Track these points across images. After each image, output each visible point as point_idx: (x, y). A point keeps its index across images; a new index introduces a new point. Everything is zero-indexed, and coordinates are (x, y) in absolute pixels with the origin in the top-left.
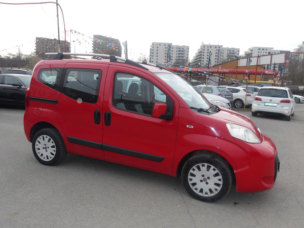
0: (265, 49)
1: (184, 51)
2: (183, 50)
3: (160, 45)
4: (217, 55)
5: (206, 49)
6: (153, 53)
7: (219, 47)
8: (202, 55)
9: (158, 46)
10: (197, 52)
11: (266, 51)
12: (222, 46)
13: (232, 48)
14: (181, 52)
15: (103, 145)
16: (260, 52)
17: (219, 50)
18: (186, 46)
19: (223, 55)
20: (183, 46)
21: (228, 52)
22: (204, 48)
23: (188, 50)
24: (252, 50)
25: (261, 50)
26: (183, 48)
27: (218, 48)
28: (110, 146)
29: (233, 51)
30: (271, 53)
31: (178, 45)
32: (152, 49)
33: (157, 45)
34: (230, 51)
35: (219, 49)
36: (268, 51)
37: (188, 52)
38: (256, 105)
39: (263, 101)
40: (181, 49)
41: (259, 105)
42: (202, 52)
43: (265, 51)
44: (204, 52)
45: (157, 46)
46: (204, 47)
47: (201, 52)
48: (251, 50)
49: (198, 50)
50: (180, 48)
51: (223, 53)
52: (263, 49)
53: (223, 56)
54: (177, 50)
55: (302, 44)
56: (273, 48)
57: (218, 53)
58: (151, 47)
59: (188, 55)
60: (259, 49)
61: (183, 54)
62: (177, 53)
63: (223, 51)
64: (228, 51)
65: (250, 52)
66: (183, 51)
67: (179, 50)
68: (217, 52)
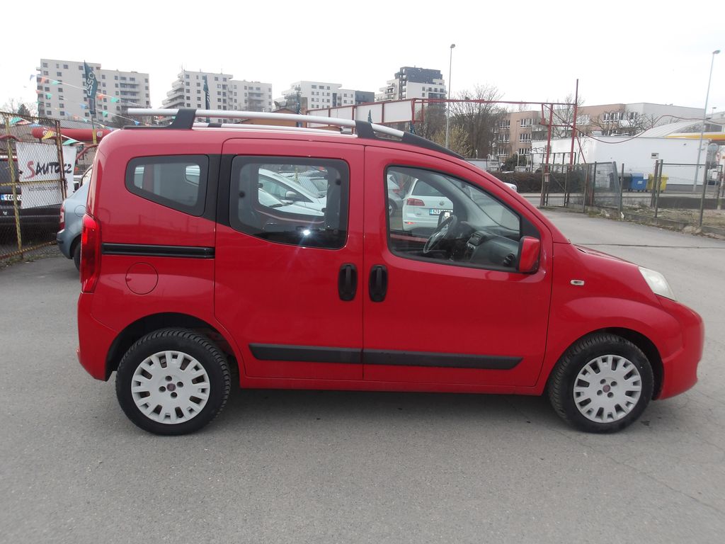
0: (325, 88)
1: (137, 85)
2: (132, 82)
3: (66, 67)
4: (221, 97)
5: (193, 81)
6: (47, 89)
7: (225, 80)
8: (185, 98)
9: (61, 69)
10: (170, 89)
11: (328, 91)
12: (231, 77)
13: (256, 82)
14: (128, 89)
15: (366, 350)
16: (315, 93)
17: (224, 87)
18: (139, 72)
19: (235, 98)
20: (132, 72)
21: (247, 91)
22: (187, 80)
23: (146, 84)
24: (298, 89)
25: (318, 89)
26: (133, 79)
27: (221, 82)
28: (386, 351)
29: (258, 89)
30: (338, 95)
31: (117, 71)
32: (44, 78)
33: (58, 68)
34: (251, 88)
35: (225, 83)
36: (331, 92)
37: (147, 88)
38: (413, 216)
39: (427, 205)
40: (128, 82)
41: (418, 214)
42: (185, 90)
43: (326, 91)
44: (188, 91)
45: (59, 70)
46: (188, 77)
47: (181, 90)
48: (296, 89)
49: (173, 84)
50: (124, 79)
51: (236, 94)
52: (322, 87)
53: (236, 101)
54: (118, 82)
55: (394, 78)
56: (340, 86)
57: (224, 94)
58: (39, 72)
59: (147, 96)
60: (314, 87)
61: (134, 93)
62: (119, 89)
63: (235, 88)
64: (246, 88)
65: (295, 92)
66: (133, 86)
67: (123, 82)
68: (221, 90)
